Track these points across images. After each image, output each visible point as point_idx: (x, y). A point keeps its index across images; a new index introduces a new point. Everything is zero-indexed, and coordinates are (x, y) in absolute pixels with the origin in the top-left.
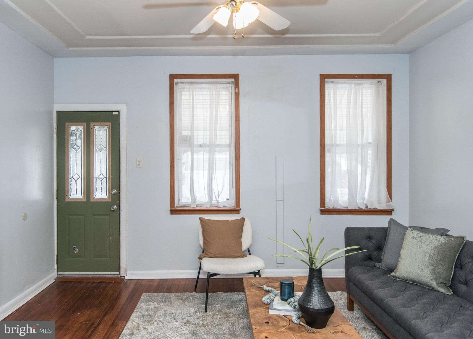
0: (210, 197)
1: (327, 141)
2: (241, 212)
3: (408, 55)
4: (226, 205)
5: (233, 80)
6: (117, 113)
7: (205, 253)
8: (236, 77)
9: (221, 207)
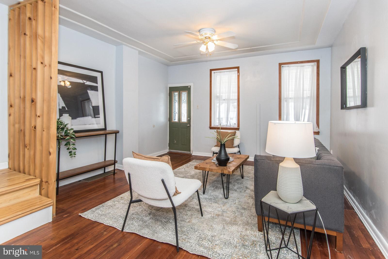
0: (227, 122)
2: (240, 129)
3: (330, 48)
4: (234, 126)
5: (237, 69)
6: (190, 87)
8: (238, 68)
9: (231, 127)
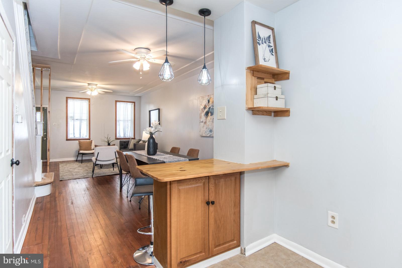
0: (80, 135)
1: (117, 119)
2: (91, 140)
3: (139, 97)
5: (88, 100)
6: (46, 108)
7: (80, 149)
9: (84, 138)
